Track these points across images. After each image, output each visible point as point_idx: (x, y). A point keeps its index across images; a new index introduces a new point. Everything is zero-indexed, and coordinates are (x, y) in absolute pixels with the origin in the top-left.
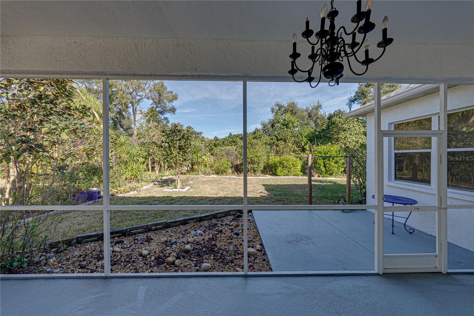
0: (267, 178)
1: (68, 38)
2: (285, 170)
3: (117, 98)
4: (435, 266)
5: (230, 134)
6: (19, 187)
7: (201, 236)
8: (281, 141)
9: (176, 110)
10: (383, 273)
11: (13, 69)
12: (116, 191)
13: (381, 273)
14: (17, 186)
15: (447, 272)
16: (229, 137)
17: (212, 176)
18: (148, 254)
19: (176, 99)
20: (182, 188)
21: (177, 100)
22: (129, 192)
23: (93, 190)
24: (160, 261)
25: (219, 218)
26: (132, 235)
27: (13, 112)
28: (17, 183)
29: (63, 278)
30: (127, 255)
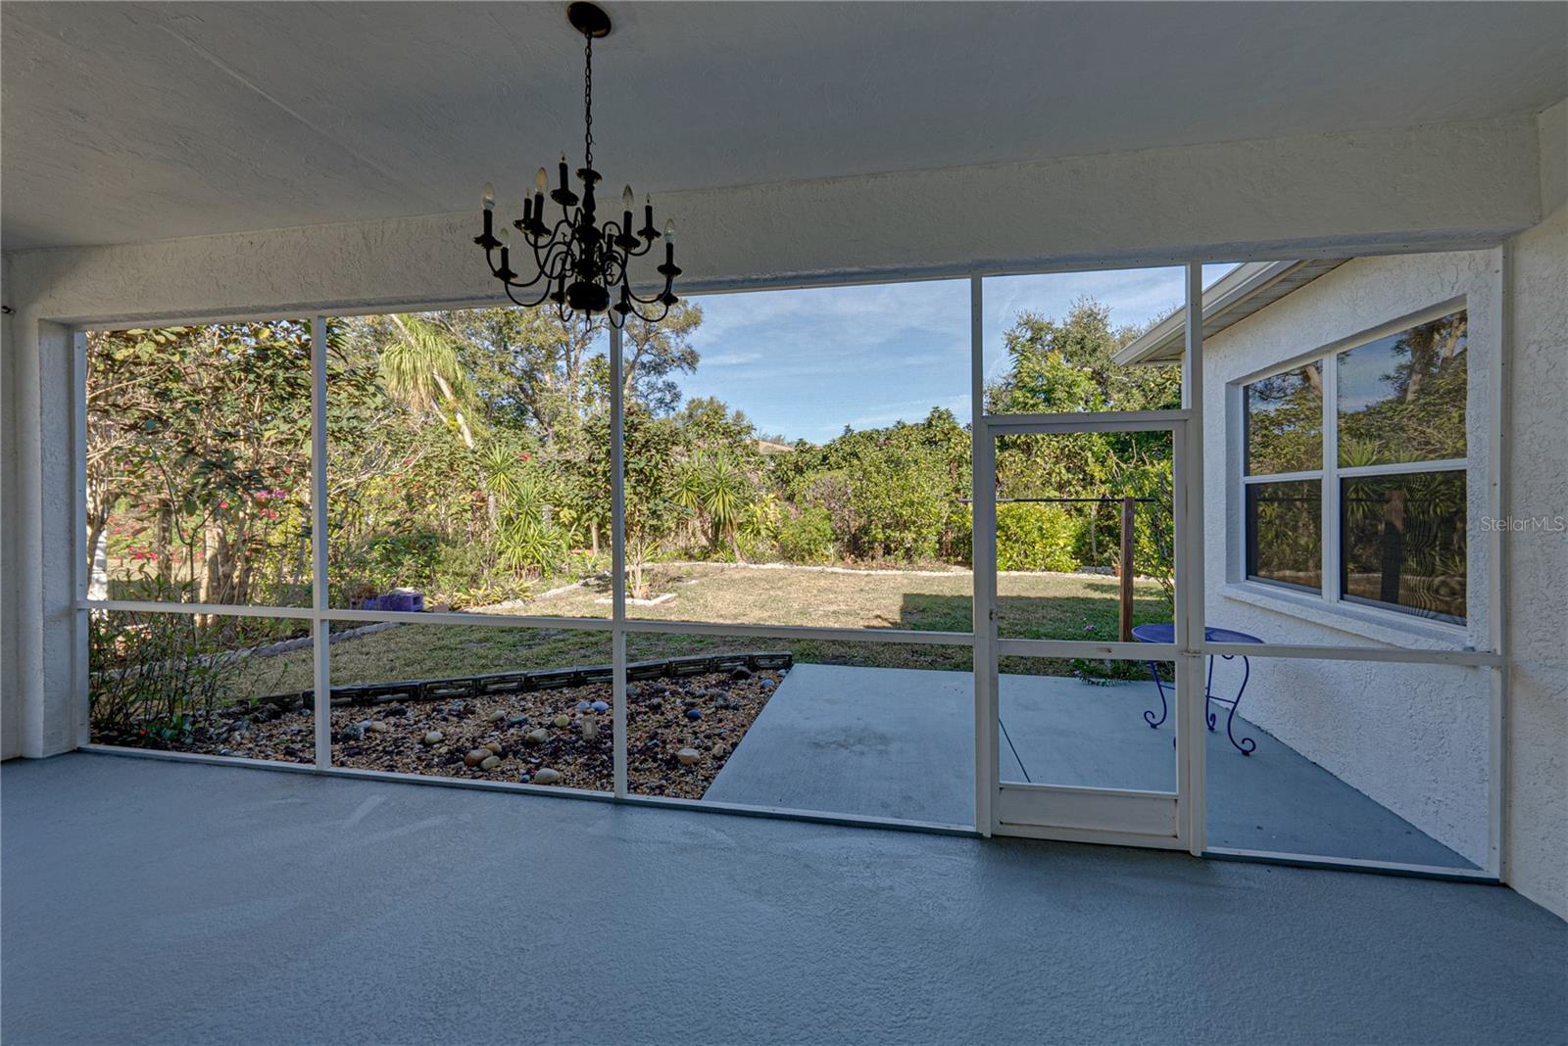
0: (950, 574)
1: (238, 234)
2: (1012, 548)
3: (518, 333)
4: (1173, 834)
5: (848, 429)
6: (224, 575)
7: (598, 714)
8: (1014, 451)
9: (700, 358)
10: (992, 835)
11: (145, 311)
12: (464, 597)
13: (987, 834)
14: (220, 573)
15: (1203, 853)
16: (843, 440)
17: (769, 566)
18: (438, 742)
19: (696, 324)
20: (648, 598)
21: (699, 328)
22: (499, 602)
23: (403, 592)
24: (456, 757)
25: (680, 675)
26: (434, 700)
27: (193, 396)
28: (219, 566)
29: (239, 767)
30: (396, 740)
